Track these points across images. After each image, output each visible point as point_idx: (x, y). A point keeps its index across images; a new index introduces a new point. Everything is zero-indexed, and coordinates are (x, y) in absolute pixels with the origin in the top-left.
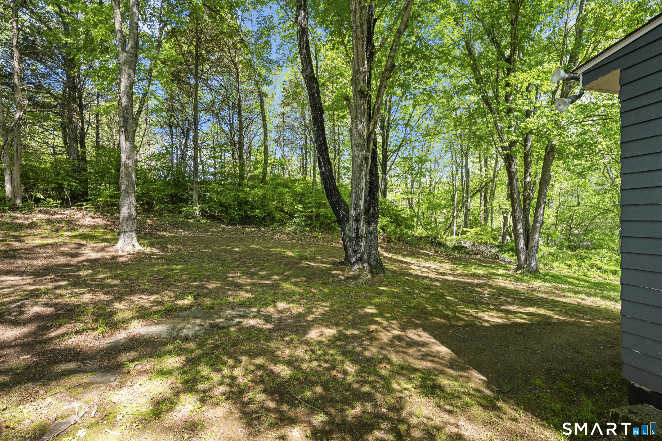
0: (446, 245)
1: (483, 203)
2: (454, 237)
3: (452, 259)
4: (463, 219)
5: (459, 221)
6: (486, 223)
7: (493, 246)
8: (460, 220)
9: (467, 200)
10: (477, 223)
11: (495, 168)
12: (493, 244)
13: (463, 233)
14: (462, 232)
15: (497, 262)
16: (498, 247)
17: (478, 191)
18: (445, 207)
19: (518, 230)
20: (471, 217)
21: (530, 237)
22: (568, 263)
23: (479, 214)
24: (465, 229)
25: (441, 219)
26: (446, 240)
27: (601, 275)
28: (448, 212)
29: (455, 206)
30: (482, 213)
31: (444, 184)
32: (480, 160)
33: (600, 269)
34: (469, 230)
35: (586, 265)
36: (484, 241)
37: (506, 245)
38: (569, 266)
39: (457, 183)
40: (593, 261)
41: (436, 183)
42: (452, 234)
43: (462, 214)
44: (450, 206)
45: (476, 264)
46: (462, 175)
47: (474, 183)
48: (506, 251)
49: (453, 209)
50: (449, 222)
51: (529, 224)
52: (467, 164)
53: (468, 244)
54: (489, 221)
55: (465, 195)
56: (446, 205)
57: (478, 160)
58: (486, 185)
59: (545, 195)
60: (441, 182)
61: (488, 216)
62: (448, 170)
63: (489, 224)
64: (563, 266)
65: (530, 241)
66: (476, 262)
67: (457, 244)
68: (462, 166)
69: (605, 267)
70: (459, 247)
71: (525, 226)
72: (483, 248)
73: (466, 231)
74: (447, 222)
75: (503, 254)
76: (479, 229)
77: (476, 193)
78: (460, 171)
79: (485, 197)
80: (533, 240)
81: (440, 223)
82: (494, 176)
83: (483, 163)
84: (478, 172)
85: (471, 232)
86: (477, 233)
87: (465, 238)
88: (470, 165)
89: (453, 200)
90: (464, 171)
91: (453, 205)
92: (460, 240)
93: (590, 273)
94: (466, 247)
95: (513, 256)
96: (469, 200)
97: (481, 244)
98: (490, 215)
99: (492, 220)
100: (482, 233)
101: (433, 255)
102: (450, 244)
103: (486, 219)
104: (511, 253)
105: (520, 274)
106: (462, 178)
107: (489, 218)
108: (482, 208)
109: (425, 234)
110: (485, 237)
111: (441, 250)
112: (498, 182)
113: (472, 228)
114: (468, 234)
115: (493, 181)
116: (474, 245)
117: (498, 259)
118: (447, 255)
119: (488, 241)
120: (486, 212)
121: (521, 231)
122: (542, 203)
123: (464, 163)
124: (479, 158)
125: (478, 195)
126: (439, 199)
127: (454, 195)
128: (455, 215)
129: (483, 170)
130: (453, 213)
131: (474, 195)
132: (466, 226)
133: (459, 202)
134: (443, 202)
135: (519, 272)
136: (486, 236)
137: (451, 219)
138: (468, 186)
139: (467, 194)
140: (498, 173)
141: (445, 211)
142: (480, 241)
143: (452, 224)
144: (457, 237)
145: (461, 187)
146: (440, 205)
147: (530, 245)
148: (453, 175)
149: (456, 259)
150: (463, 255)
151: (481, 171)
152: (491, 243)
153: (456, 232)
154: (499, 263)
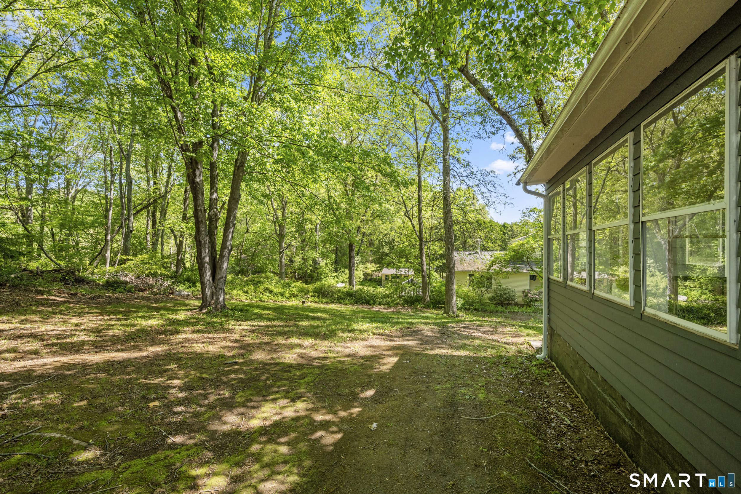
0: (94, 281)
1: (150, 223)
2: (108, 268)
3: (104, 303)
4: (121, 243)
5: (115, 245)
6: (155, 250)
7: (165, 277)
8: (117, 245)
9: (128, 218)
10: (141, 249)
11: (168, 182)
12: (165, 275)
13: (122, 262)
14: (121, 260)
15: (172, 299)
16: (171, 277)
17: (144, 208)
18: (92, 225)
19: (204, 258)
20: (133, 241)
21: (218, 267)
22: (245, 289)
23: (145, 238)
24: (126, 257)
25: (84, 243)
26: (92, 273)
27: (272, 298)
28: (98, 233)
29: (109, 225)
30: (149, 236)
31: (91, 193)
32: (147, 169)
33: (271, 292)
34: (131, 258)
35: (261, 290)
36: (152, 271)
37: (181, 275)
38: (247, 292)
39: (113, 195)
40: (265, 286)
41: (77, 192)
42: (104, 263)
43: (120, 238)
44: (101, 225)
45: (143, 306)
46: (121, 184)
47: (138, 197)
48: (180, 282)
49: (107, 230)
50: (99, 247)
51: (215, 251)
52: (128, 170)
53: (130, 277)
54: (159, 246)
55: (125, 212)
56: (94, 222)
57: (144, 170)
58: (155, 201)
59: (235, 216)
60: (86, 191)
61: (157, 240)
62: (98, 175)
63: (159, 250)
64: (241, 293)
65: (218, 271)
66: (143, 303)
67: (111, 280)
68: (121, 172)
69: (275, 290)
70: (116, 283)
71: (211, 253)
72: (151, 281)
73: (127, 260)
74: (95, 247)
75: (178, 286)
76: (145, 256)
77: (141, 210)
78: (117, 179)
79: (154, 216)
80: (221, 270)
81: (83, 248)
82: (166, 192)
83: (151, 173)
84: (143, 185)
85: (133, 261)
86: (143, 262)
87: (126, 269)
88: (133, 173)
89: (106, 217)
90: (124, 180)
91: (107, 224)
92: (116, 272)
93: (265, 298)
94: (126, 283)
95: (190, 287)
96: (132, 218)
97: (148, 276)
98: (160, 239)
99: (162, 245)
100: (151, 261)
101: (65, 302)
102: (100, 279)
103: (154, 244)
104: (187, 284)
105: (206, 313)
106: (121, 189)
107: (160, 242)
108: (150, 230)
109: (52, 266)
110: (155, 267)
111: (82, 291)
112: (170, 200)
113: (136, 255)
114: (129, 263)
115: (164, 197)
116: (138, 277)
117: (172, 293)
118: (93, 298)
119: (159, 272)
120: (155, 235)
121: (207, 259)
122: (231, 225)
123: (124, 170)
124: (146, 167)
125: (144, 214)
126: (82, 215)
127: (107, 211)
128: (109, 238)
129: (152, 183)
130: (106, 235)
131: (138, 212)
132: (126, 251)
133: (115, 221)
134: (89, 219)
135: (204, 311)
136: (156, 264)
137: (103, 243)
138: (129, 200)
139: (129, 211)
140: (171, 189)
141: (92, 231)
142: (147, 272)
143: (104, 249)
144: (111, 268)
145: (118, 202)
146: (83, 223)
147: (218, 277)
148: (105, 182)
149: (110, 302)
150: (122, 295)
151: (149, 184)
152: (162, 275)
153: (111, 261)
154: (174, 299)
